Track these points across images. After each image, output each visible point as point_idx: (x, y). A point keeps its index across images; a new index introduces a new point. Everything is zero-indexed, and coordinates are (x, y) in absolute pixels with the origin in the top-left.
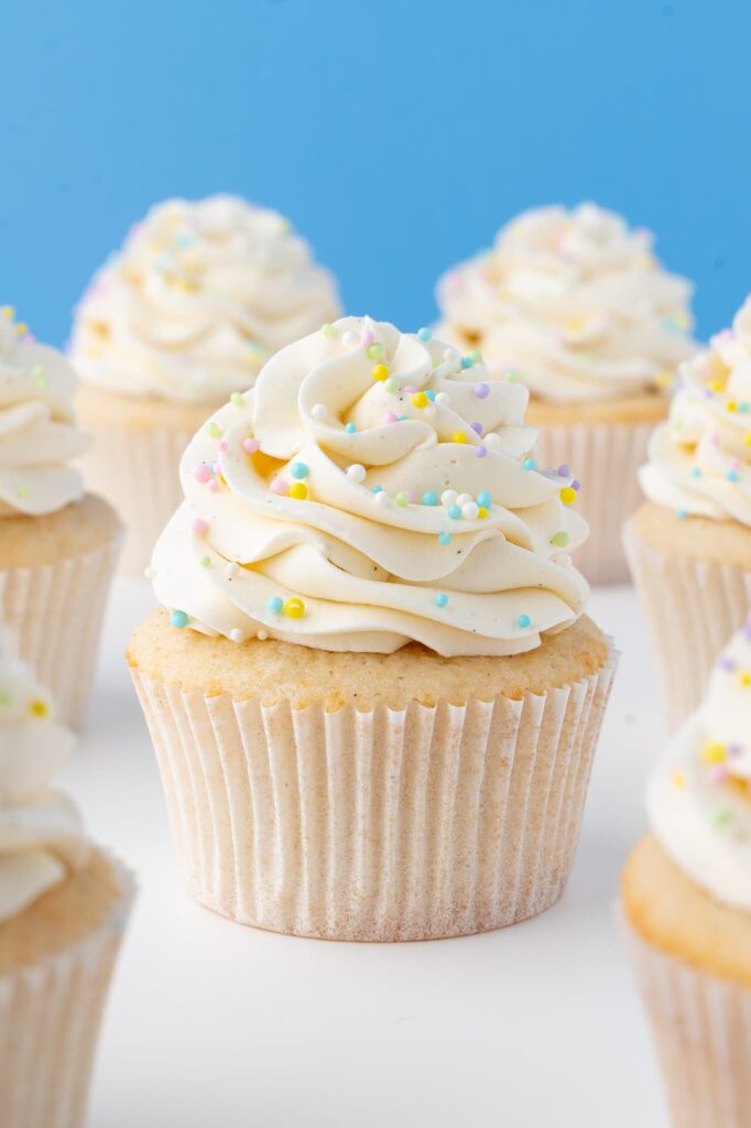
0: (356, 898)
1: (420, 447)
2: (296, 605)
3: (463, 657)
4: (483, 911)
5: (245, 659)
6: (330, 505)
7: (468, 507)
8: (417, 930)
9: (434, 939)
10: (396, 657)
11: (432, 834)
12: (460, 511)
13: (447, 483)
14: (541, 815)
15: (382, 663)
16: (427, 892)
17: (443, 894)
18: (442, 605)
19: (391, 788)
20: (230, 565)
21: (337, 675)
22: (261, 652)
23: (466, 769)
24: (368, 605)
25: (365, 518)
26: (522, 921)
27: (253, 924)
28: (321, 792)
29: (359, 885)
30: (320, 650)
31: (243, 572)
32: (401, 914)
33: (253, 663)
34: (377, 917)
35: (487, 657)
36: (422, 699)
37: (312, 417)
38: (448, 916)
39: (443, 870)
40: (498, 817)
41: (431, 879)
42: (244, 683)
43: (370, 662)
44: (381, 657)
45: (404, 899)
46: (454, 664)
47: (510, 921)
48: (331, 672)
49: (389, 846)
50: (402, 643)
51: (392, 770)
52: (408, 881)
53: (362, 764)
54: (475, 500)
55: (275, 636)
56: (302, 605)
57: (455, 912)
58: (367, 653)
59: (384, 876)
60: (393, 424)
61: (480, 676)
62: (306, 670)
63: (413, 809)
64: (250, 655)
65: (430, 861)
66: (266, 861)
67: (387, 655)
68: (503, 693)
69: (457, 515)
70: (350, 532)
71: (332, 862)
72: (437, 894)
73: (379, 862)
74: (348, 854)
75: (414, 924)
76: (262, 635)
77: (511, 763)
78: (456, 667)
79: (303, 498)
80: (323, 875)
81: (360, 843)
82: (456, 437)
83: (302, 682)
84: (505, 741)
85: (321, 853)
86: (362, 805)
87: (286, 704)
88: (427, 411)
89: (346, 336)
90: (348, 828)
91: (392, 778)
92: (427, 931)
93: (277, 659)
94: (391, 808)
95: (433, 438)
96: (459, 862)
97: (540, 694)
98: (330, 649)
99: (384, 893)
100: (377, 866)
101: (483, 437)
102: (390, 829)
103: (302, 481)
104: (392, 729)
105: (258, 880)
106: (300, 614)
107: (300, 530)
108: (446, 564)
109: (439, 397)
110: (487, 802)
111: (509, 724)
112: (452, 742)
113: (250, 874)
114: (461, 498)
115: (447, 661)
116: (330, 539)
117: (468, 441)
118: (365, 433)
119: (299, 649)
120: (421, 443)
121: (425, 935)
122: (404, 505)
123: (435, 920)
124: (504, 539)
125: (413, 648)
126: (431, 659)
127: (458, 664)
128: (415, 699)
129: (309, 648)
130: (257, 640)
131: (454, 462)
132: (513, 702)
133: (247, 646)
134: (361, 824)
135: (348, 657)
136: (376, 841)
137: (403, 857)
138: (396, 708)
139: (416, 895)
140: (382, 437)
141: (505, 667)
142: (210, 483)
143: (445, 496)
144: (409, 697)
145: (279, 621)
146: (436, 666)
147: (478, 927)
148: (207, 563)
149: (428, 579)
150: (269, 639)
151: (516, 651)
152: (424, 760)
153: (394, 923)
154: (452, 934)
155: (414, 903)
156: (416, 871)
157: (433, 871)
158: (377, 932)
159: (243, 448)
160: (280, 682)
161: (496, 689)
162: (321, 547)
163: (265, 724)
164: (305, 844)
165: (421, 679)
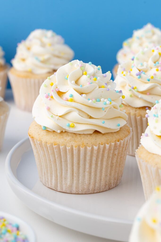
0: (86, 185)
1: (96, 89)
2: (73, 125)
3: (106, 133)
4: (110, 185)
5: (61, 136)
6: (79, 103)
7: (108, 102)
8: (98, 190)
9: (101, 192)
10: (93, 134)
11: (101, 170)
12: (106, 103)
13: (101, 96)
14: (121, 164)
15: (91, 136)
16: (100, 182)
17: (103, 183)
18: (104, 123)
19: (94, 162)
20: (57, 117)
21: (82, 139)
22: (65, 135)
23: (108, 157)
24: (87, 124)
25: (86, 105)
26: (116, 186)
27: (62, 191)
28: (79, 163)
29: (86, 182)
30: (77, 134)
31: (60, 118)
32: (95, 187)
33: (63, 138)
34: (90, 189)
35: (111, 133)
36: (100, 143)
37: (72, 84)
38: (104, 187)
39: (103, 178)
40: (114, 166)
41: (101, 180)
42: (62, 142)
43: (89, 136)
44: (91, 134)
45: (95, 184)
46: (105, 135)
47: (115, 186)
48: (81, 139)
49: (93, 174)
50: (94, 131)
51: (94, 158)
52: (96, 181)
53: (88, 158)
54: (109, 101)
55: (67, 131)
56: (74, 125)
57: (105, 186)
58: (88, 134)
59: (91, 180)
60: (90, 85)
61: (111, 137)
62: (76, 139)
63: (98, 166)
64: (62, 136)
65: (101, 176)
66: (66, 178)
67: (92, 134)
68: (116, 141)
69: (106, 104)
70: (84, 109)
71: (80, 178)
72: (102, 183)
73: (90, 177)
74: (84, 176)
75: (97, 189)
76: (64, 131)
77: (117, 155)
78: (106, 136)
79: (72, 102)
80: (78, 180)
81: (87, 174)
82: (103, 87)
83: (75, 141)
84: (116, 150)
85: (78, 176)
86: (87, 166)
87: (72, 146)
88: (96, 82)
89: (75, 65)
90: (84, 171)
91: (94, 160)
92: (100, 190)
93: (69, 136)
94: (93, 166)
95: (98, 87)
96: (106, 176)
97: (122, 140)
98: (79, 134)
99: (91, 183)
100: (90, 178)
101: (108, 86)
102: (93, 170)
103: (71, 98)
104: (95, 150)
105: (64, 182)
106: (74, 127)
107: (73, 109)
108: (103, 114)
109: (98, 78)
110: (112, 163)
111: (117, 147)
112: (106, 152)
113: (62, 181)
114: (105, 100)
115: (103, 134)
116: (79, 110)
117: (105, 87)
118: (84, 87)
119: (73, 134)
120: (95, 88)
121: (99, 191)
122: (94, 102)
123: (101, 188)
124: (113, 107)
125: (96, 132)
126: (100, 134)
127: (106, 135)
128: (99, 143)
129: (74, 133)
130: (63, 132)
131: (102, 92)
132: (118, 142)
133: (60, 133)
134: (87, 170)
135: (84, 135)
136: (90, 173)
137: (95, 176)
138: (96, 146)
139: (98, 183)
140: (88, 88)
141: (115, 135)
142: (49, 98)
143: (102, 99)
144: (98, 143)
145: (69, 128)
146: (102, 136)
147: (109, 189)
148: (52, 117)
149: (99, 117)
150: (65, 132)
151: (116, 131)
152: (101, 156)
153: (93, 190)
154: (104, 190)
155: (97, 185)
156: (98, 178)
157: (101, 178)
158: (90, 192)
159: (56, 90)
160: (71, 142)
161: (114, 140)
162: (78, 112)
163: (68, 150)
164: (75, 174)
165: (100, 139)
